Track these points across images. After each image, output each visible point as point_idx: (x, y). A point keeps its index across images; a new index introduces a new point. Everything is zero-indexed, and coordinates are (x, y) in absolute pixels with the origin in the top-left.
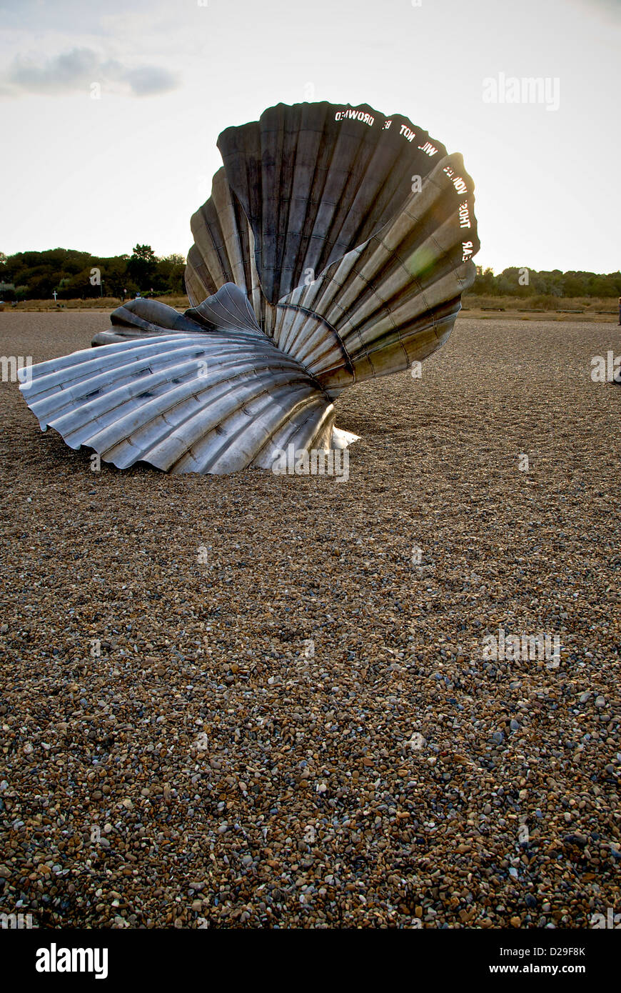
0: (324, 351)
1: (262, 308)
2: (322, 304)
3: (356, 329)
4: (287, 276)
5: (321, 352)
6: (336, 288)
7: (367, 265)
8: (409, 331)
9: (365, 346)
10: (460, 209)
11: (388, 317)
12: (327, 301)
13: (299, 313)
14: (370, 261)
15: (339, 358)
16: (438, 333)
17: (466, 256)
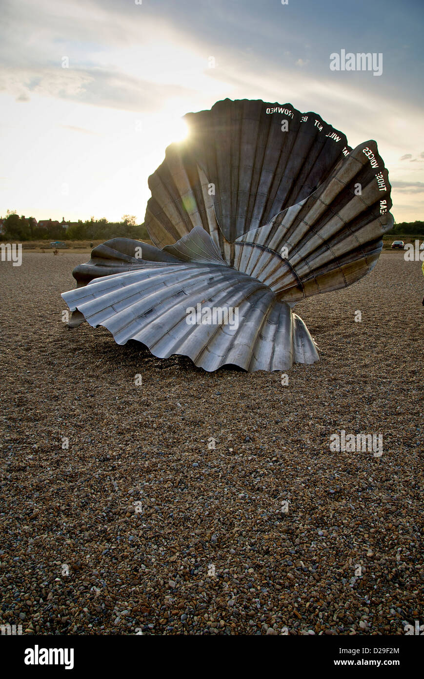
0: (280, 275)
1: (222, 245)
2: (275, 242)
3: (303, 259)
4: (241, 222)
5: (278, 277)
6: (285, 230)
7: (309, 215)
8: (345, 261)
9: (312, 272)
10: (377, 178)
11: (329, 251)
12: (278, 240)
13: (255, 248)
14: (311, 212)
15: (293, 280)
16: (367, 262)
17: (382, 210)
